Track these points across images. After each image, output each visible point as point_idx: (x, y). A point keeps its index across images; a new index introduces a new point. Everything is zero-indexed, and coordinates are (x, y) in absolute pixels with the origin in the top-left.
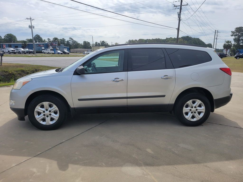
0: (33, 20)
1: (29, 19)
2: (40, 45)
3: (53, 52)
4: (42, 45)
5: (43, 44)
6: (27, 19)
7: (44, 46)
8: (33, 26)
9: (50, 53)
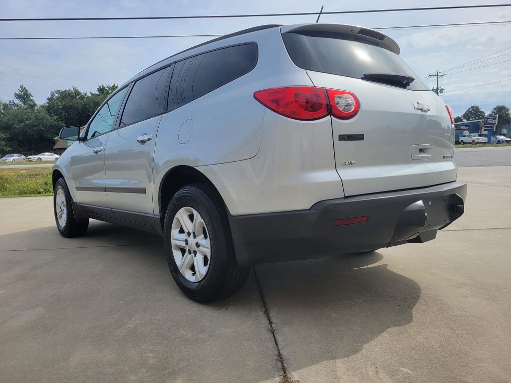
0: (442, 76)
1: (434, 76)
2: (459, 128)
3: (486, 140)
4: (464, 127)
5: (467, 124)
6: (430, 76)
7: (469, 129)
8: (441, 89)
9: (477, 143)
